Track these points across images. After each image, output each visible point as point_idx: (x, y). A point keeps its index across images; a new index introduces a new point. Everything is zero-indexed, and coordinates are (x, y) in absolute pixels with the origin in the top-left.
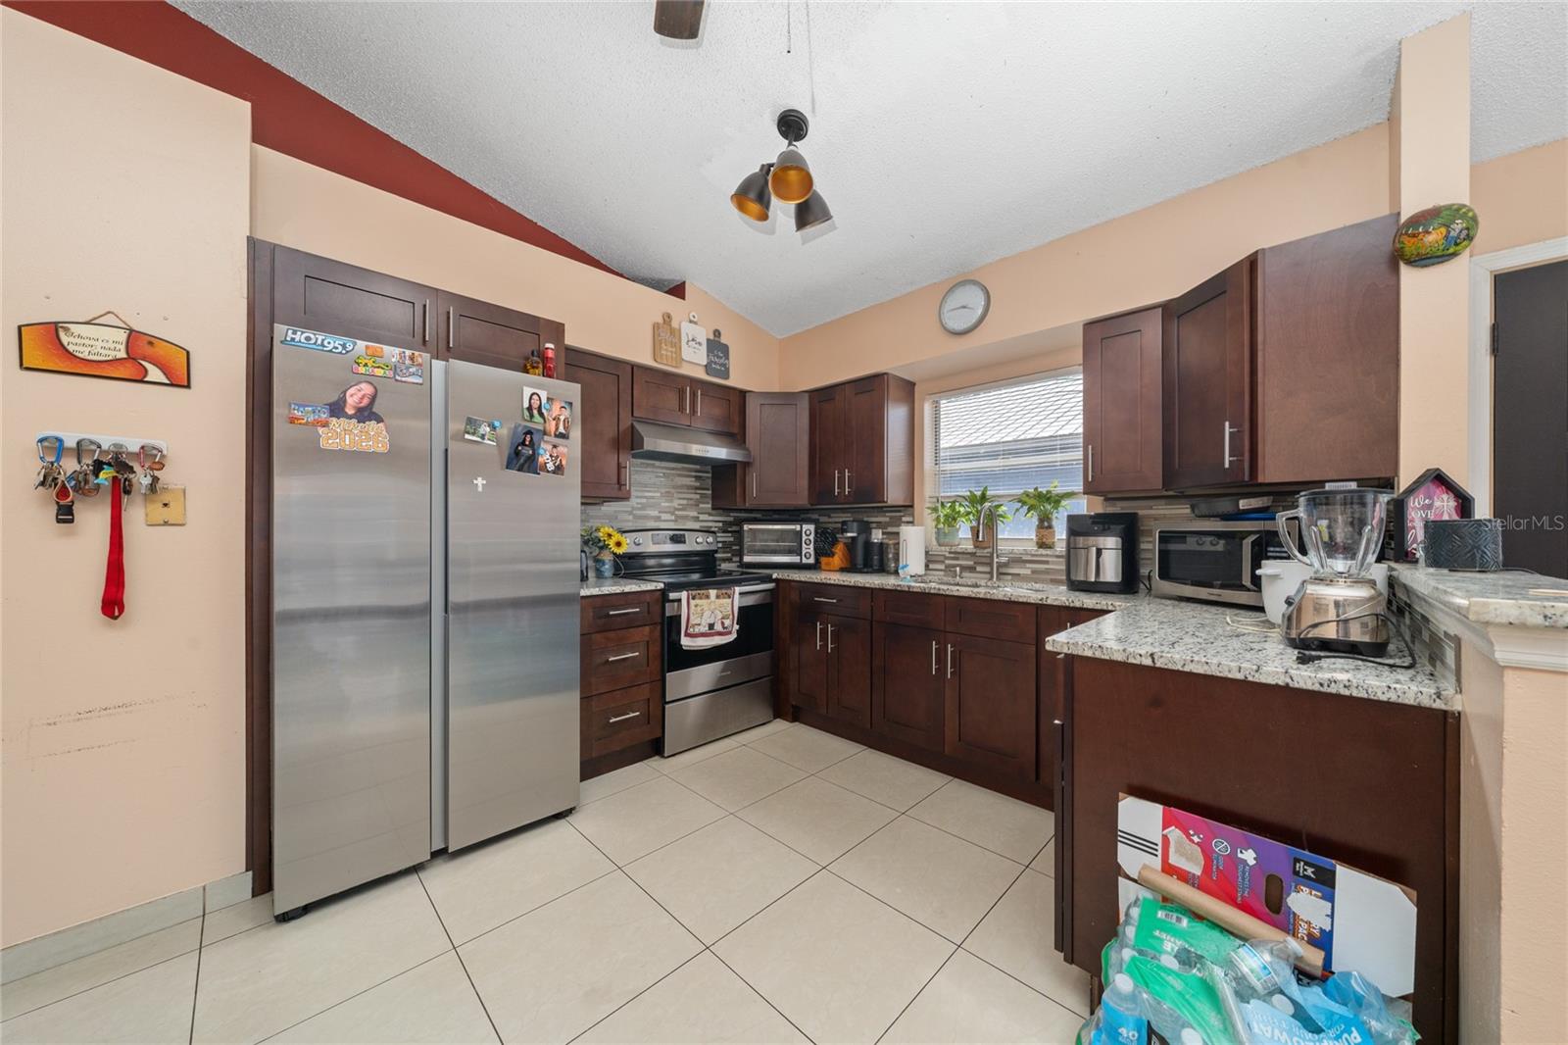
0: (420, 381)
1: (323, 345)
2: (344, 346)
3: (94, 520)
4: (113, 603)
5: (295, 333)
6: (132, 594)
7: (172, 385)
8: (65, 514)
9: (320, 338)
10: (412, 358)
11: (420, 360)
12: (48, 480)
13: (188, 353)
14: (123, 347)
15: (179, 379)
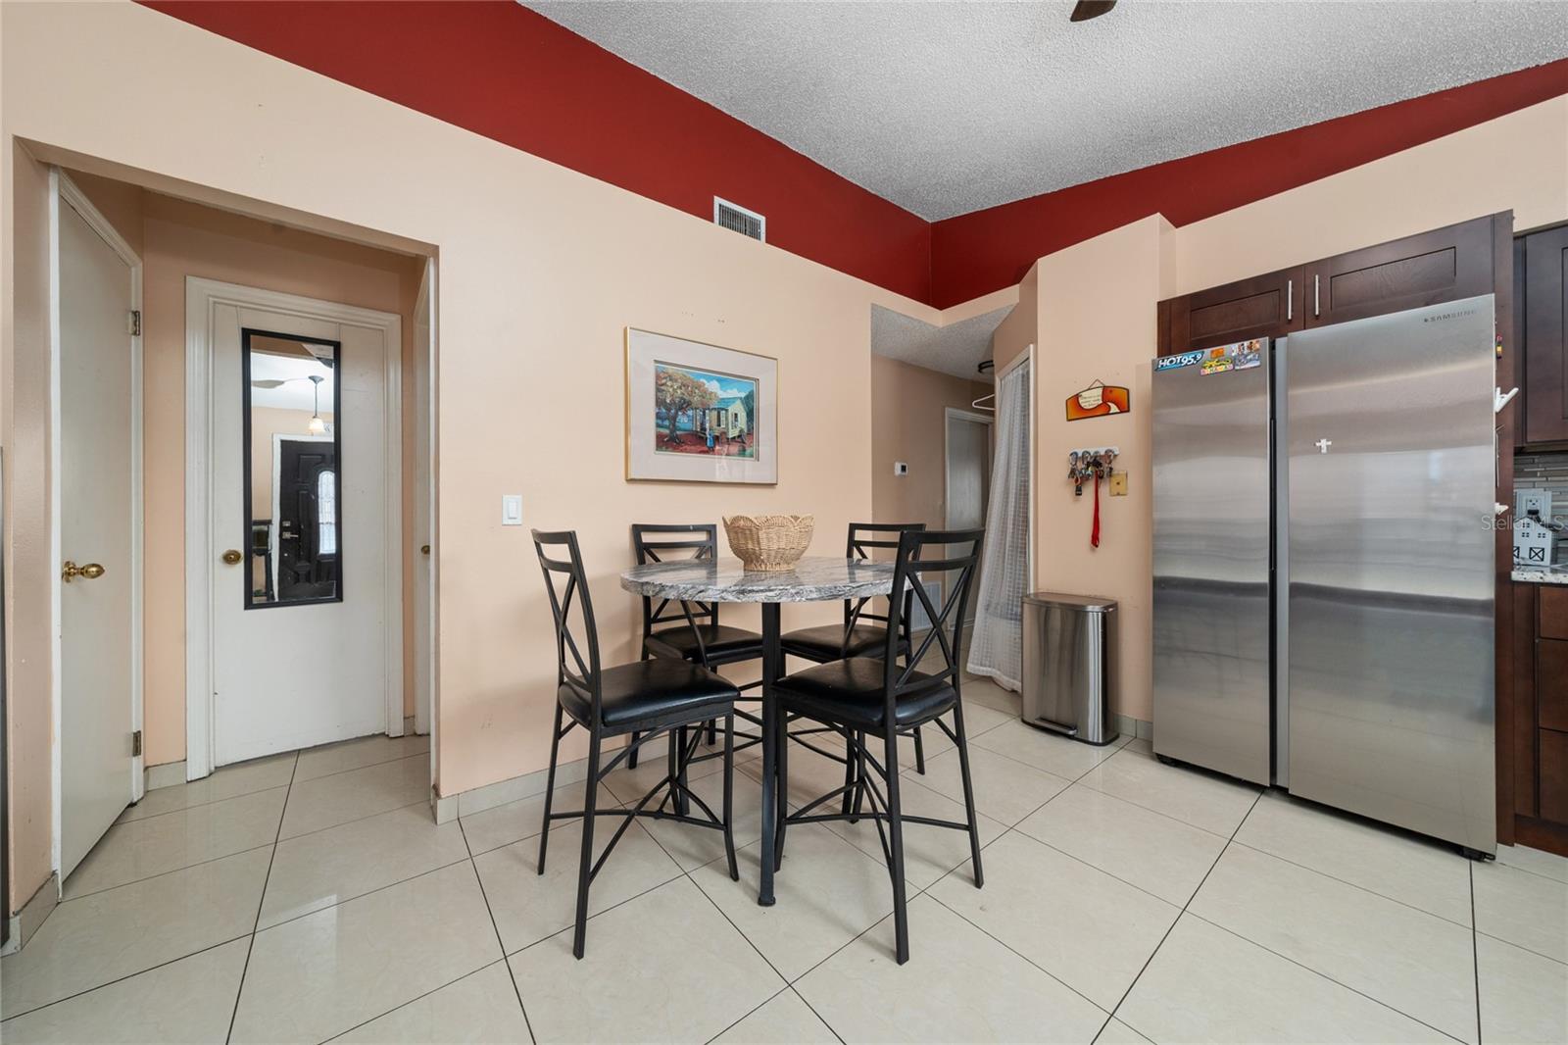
0: (1257, 364)
1: (1181, 363)
2: (1195, 358)
3: (1089, 490)
4: (1095, 540)
5: (1163, 361)
6: (1102, 535)
7: (1121, 412)
8: (1079, 491)
9: (1179, 358)
10: (1250, 348)
11: (1258, 346)
12: (1073, 472)
13: (1128, 390)
14: (1100, 398)
15: (1124, 408)
